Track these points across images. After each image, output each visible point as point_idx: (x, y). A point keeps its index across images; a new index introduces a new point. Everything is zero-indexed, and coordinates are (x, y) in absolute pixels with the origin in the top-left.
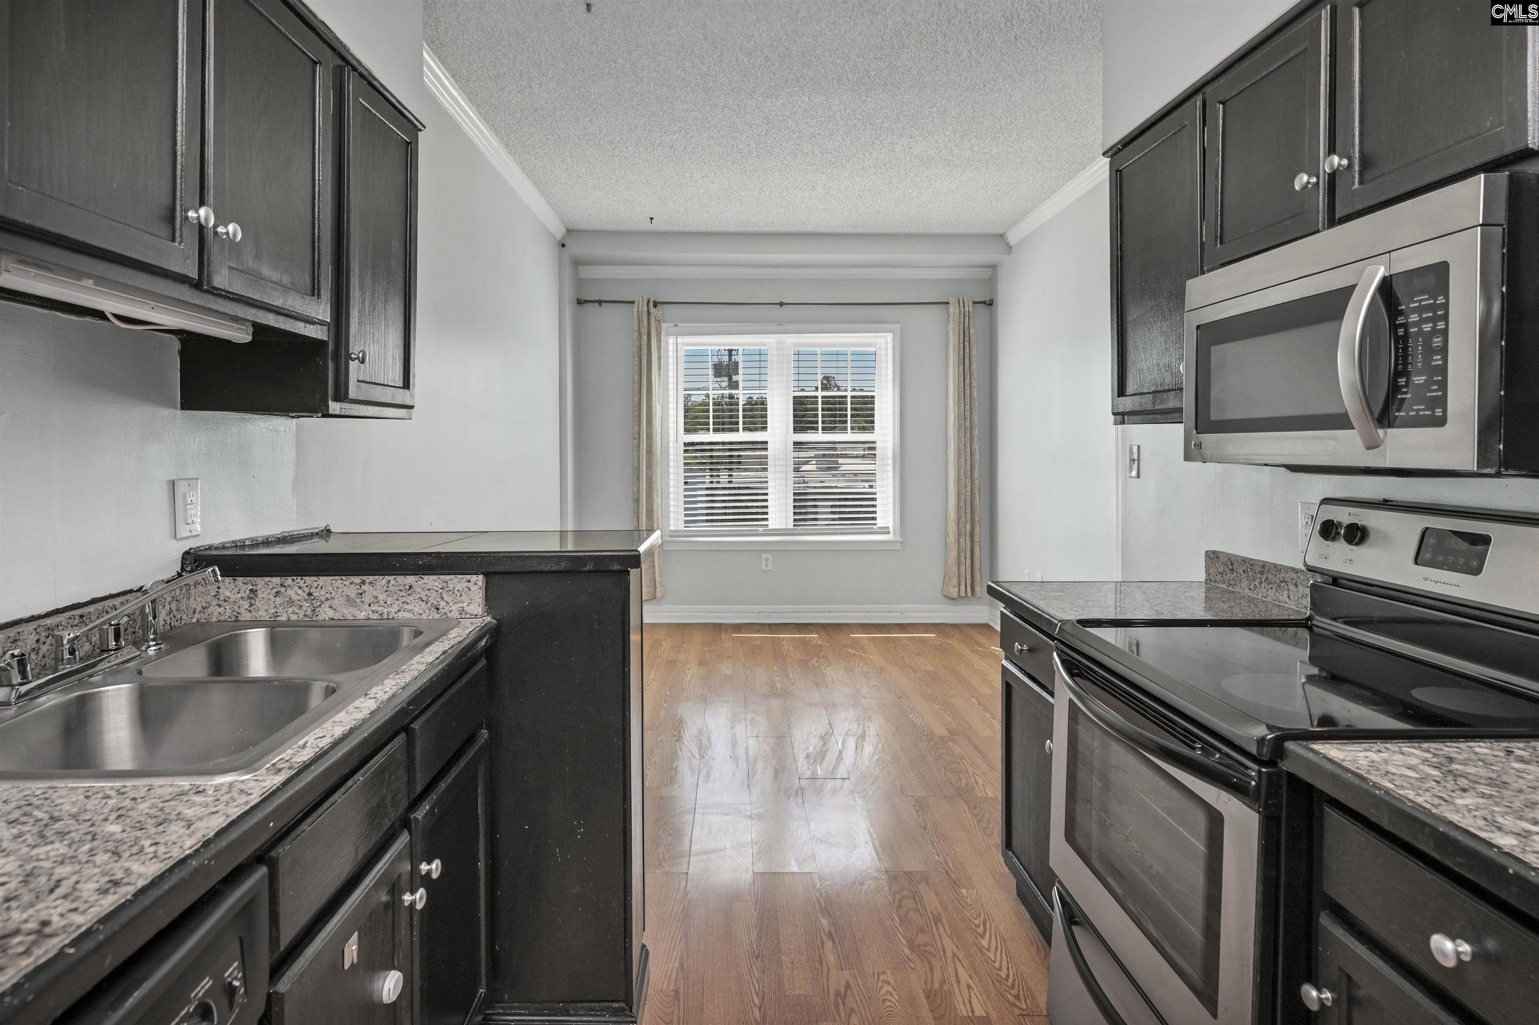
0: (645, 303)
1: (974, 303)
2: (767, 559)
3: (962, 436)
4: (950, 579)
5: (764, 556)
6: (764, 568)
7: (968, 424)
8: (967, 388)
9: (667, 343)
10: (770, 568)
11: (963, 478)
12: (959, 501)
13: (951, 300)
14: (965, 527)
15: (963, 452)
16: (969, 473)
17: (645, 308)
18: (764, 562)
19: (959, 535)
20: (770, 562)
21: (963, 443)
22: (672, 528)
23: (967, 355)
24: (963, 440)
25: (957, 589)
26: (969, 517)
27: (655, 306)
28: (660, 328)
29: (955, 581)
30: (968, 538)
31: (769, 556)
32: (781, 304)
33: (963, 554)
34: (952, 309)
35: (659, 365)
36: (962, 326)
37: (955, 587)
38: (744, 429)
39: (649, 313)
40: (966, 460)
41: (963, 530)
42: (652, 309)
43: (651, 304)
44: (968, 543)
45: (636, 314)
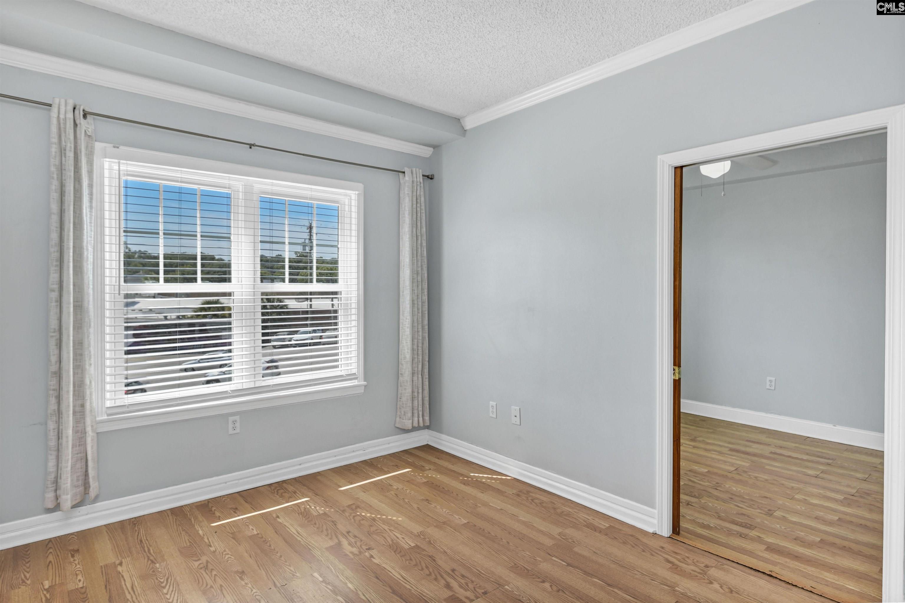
0: (70, 108)
1: (423, 176)
2: (234, 422)
3: (415, 288)
4: (405, 413)
5: (231, 419)
6: (231, 431)
7: (419, 278)
8: (419, 247)
9: (102, 168)
10: (238, 430)
11: (416, 324)
12: (413, 344)
13: (406, 170)
14: (418, 367)
15: (416, 302)
16: (421, 320)
17: (70, 115)
18: (231, 426)
19: (413, 374)
20: (238, 425)
21: (416, 294)
22: (108, 404)
23: (419, 219)
24: (416, 292)
25: (411, 421)
26: (420, 357)
27: (85, 116)
28: (93, 147)
29: (410, 415)
30: (420, 376)
31: (237, 418)
32: (251, 146)
33: (416, 390)
34: (407, 177)
35: (91, 194)
36: (415, 194)
37: (410, 420)
38: (203, 280)
39: (75, 125)
40: (418, 309)
41: (416, 369)
42: (80, 120)
43: (79, 114)
44: (420, 379)
45: (54, 121)
